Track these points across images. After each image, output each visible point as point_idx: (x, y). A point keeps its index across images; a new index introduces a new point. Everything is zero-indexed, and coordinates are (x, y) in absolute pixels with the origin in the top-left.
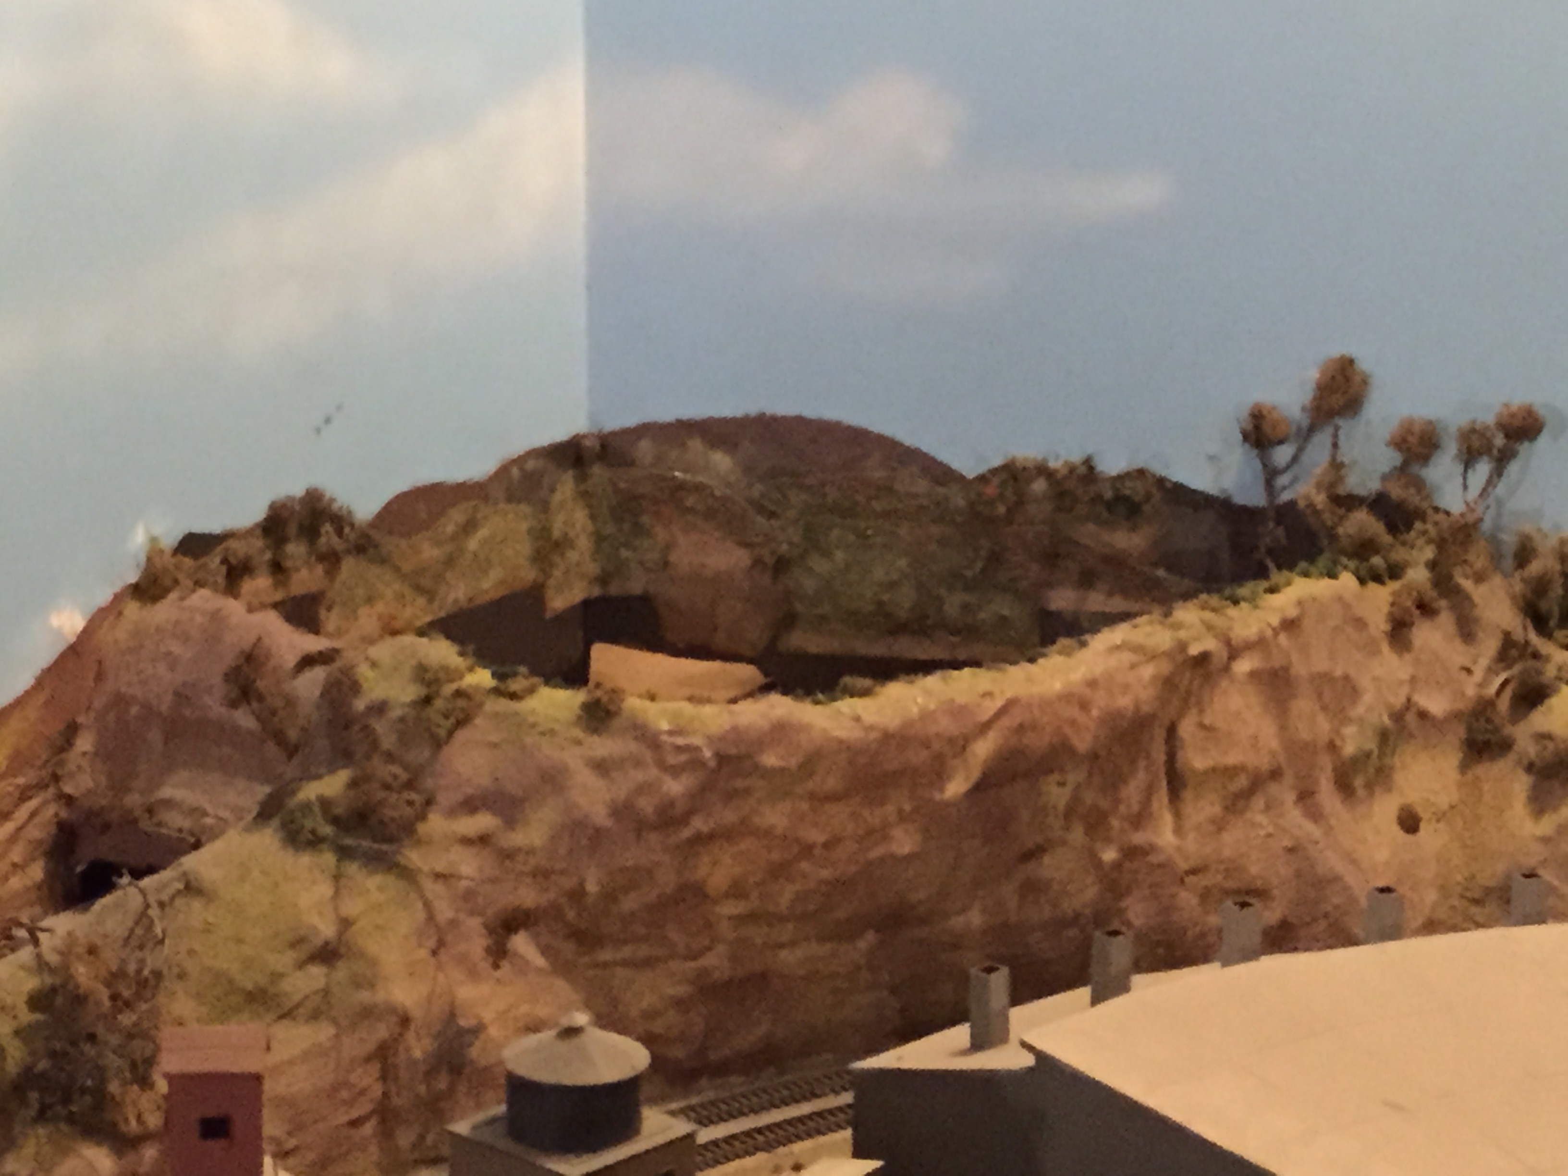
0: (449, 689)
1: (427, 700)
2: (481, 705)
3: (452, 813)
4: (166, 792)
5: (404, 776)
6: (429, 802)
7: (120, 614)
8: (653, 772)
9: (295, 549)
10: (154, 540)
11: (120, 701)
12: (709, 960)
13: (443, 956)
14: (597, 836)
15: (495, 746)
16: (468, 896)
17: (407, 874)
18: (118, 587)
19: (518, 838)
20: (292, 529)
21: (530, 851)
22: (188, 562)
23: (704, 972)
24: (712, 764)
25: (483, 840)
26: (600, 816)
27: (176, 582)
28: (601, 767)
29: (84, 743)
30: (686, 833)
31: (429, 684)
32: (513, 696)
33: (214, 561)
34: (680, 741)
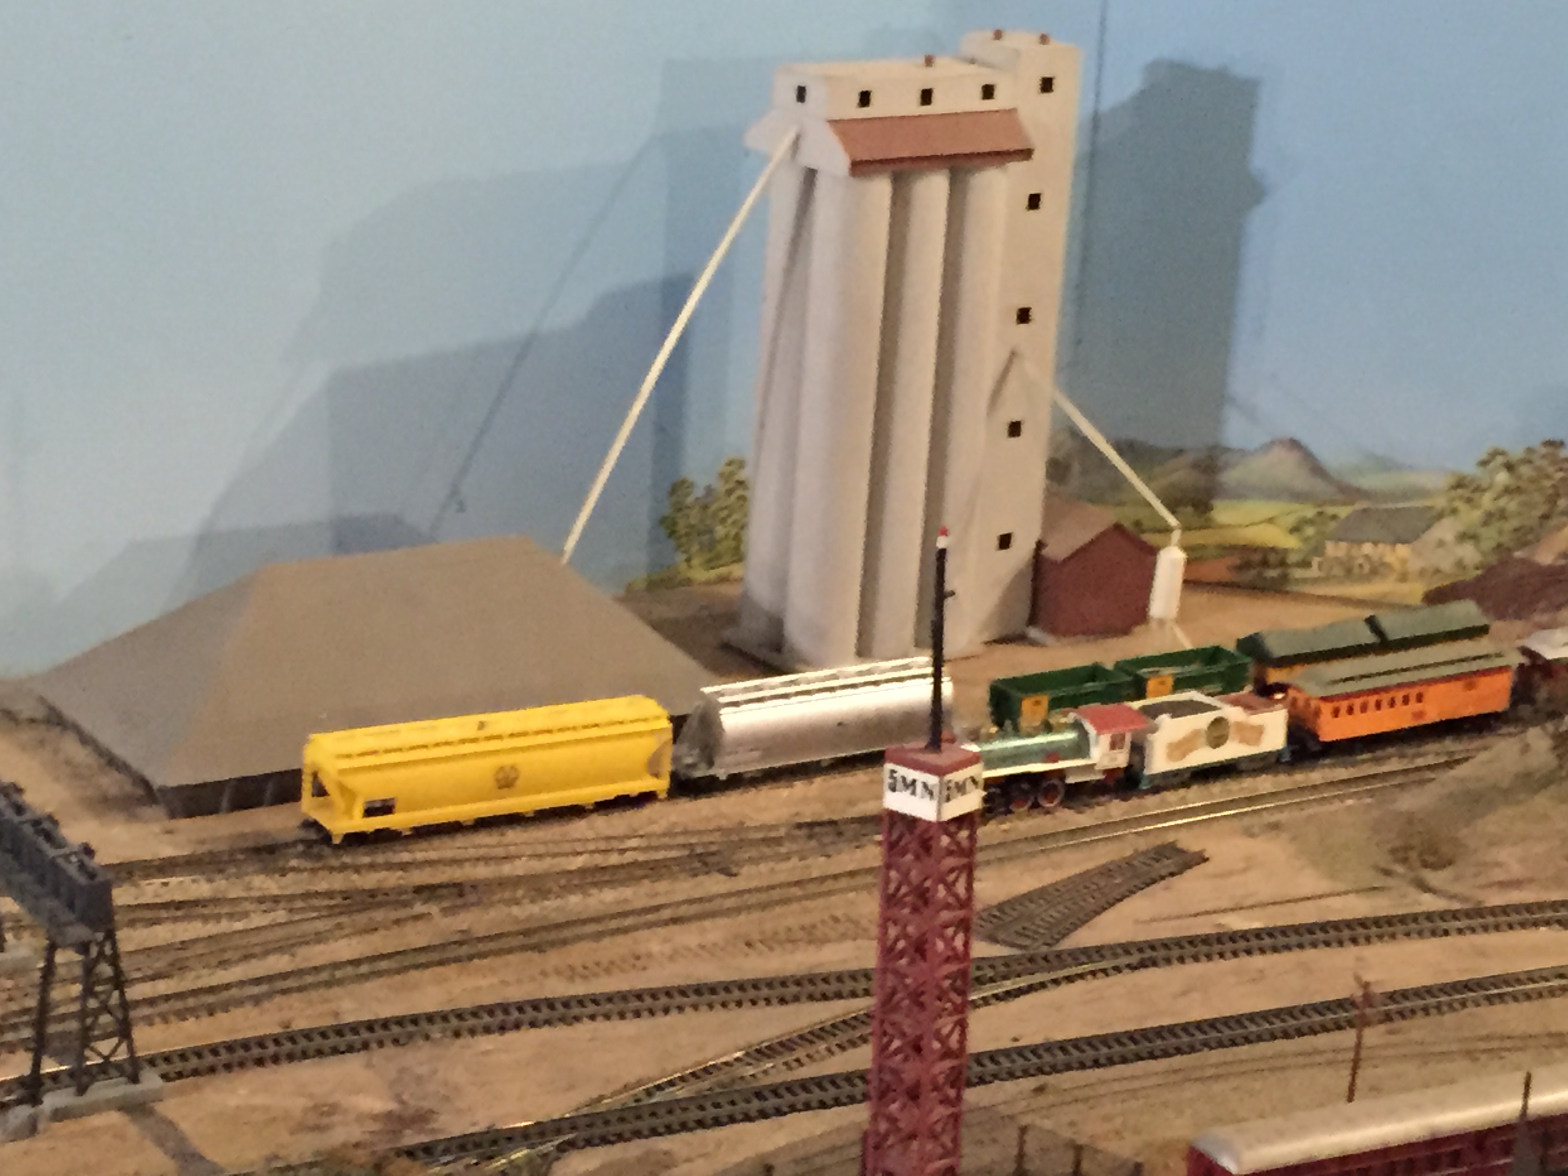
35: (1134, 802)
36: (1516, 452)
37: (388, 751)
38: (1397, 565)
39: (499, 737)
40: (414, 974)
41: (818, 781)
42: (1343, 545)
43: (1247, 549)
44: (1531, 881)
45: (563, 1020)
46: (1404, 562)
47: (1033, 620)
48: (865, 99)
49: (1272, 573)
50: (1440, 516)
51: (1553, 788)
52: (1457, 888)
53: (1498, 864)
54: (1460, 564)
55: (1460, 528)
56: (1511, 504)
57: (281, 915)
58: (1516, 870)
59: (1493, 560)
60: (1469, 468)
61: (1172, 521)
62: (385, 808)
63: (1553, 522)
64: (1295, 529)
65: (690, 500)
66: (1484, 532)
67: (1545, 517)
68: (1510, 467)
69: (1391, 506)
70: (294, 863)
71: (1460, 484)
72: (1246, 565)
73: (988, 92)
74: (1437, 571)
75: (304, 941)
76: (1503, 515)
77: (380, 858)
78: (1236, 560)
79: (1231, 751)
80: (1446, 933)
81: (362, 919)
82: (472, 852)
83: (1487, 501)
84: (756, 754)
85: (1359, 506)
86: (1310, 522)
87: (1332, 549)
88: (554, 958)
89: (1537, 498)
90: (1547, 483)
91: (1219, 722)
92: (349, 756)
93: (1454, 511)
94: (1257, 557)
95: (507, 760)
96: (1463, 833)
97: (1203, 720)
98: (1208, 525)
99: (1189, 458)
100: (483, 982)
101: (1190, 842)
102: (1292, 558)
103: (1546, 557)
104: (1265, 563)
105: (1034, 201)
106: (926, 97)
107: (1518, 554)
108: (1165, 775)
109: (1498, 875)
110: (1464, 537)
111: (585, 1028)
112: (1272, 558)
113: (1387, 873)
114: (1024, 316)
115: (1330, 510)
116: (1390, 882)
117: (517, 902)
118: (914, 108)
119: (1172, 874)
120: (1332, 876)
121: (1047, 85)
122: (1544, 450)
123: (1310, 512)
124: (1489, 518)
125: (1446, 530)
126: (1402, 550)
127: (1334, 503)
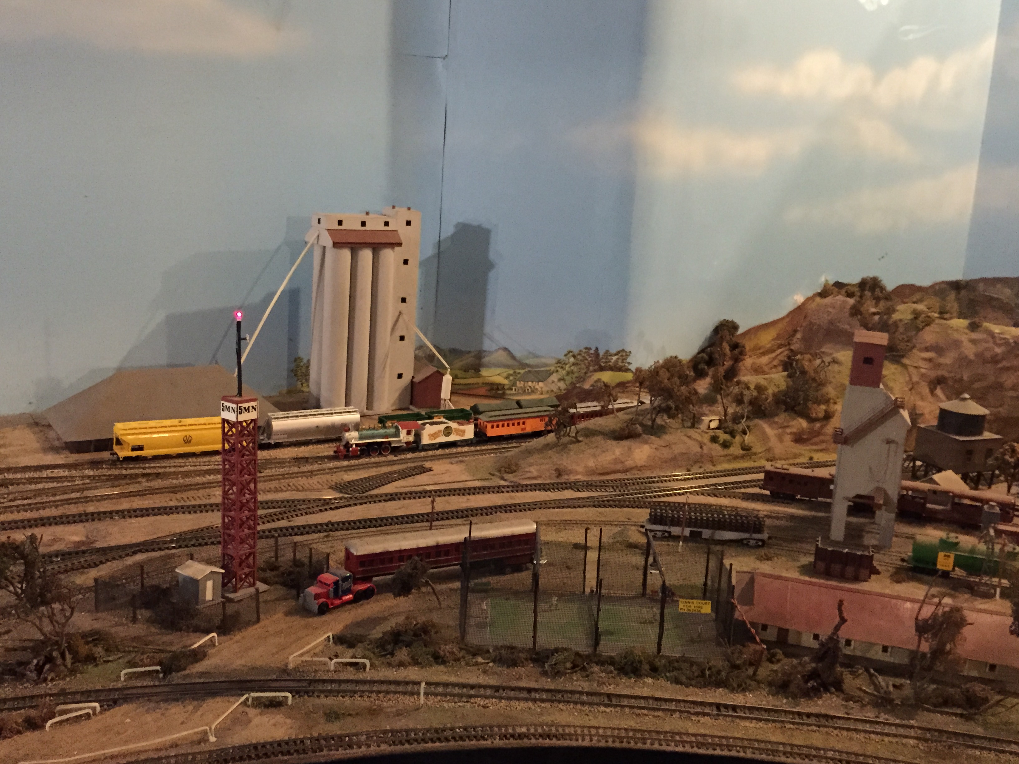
0: (923, 316)
1: (916, 318)
2: (933, 321)
3: (921, 350)
4: (823, 350)
5: (906, 339)
6: (914, 347)
7: (814, 301)
8: (991, 345)
9: (868, 293)
10: (827, 281)
11: (811, 323)
12: (1001, 409)
13: (913, 391)
14: (970, 362)
15: (938, 332)
16: (923, 375)
17: (905, 366)
18: (814, 292)
19: (942, 360)
20: (867, 288)
21: (946, 365)
22: (837, 289)
23: (999, 412)
24: (1013, 344)
25: (930, 360)
26: (972, 357)
27: (832, 293)
28: (973, 341)
29: (799, 335)
30: (1000, 365)
31: (916, 314)
32: (945, 319)
33: (843, 291)
34: (1002, 336)
35: (416, 454)
36: (576, 352)
37: (140, 428)
38: (539, 389)
39: (185, 425)
40: (123, 500)
41: (311, 447)
42: (522, 382)
43: (492, 384)
44: (540, 477)
45: (166, 514)
46: (542, 388)
47: (411, 404)
48: (340, 223)
49: (500, 392)
50: (553, 373)
51: (554, 450)
52: (515, 479)
53: (530, 472)
54: (559, 389)
55: (559, 377)
56: (574, 368)
57: (88, 481)
58: (535, 474)
59: (570, 387)
60: (562, 357)
61: (447, 366)
62: (140, 448)
63: (588, 375)
64: (507, 378)
65: (302, 364)
66: (566, 378)
67: (586, 373)
68: (574, 356)
69: (537, 369)
70: (104, 466)
71: (559, 362)
72: (492, 389)
73: (387, 224)
74: (552, 391)
75: (87, 489)
76: (572, 372)
77: (137, 466)
78: (488, 388)
79: (453, 438)
80: (503, 492)
81: (116, 483)
82: (172, 464)
83: (567, 367)
84: (286, 436)
85: (527, 370)
86: (512, 375)
87: (520, 384)
88: (178, 496)
89: (583, 366)
90: (586, 362)
91: (447, 428)
92: (126, 430)
93: (557, 371)
94: (495, 387)
95: (187, 433)
96: (521, 462)
97: (442, 427)
98: (479, 376)
99: (473, 354)
100: (147, 502)
101: (427, 465)
102: (506, 387)
103: (587, 386)
104: (498, 389)
105: (406, 262)
106: (363, 224)
107: (578, 385)
108: (428, 445)
109: (529, 475)
110: (560, 380)
111: (175, 516)
112: (499, 387)
113: (493, 475)
114: (404, 300)
115: (518, 371)
116: (492, 477)
117: (177, 479)
118: (359, 227)
119: (417, 474)
120: (473, 476)
121: (408, 223)
122: (584, 351)
123: (511, 372)
124: (568, 373)
125: (555, 377)
126: (541, 384)
127: (519, 369)
